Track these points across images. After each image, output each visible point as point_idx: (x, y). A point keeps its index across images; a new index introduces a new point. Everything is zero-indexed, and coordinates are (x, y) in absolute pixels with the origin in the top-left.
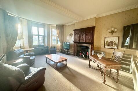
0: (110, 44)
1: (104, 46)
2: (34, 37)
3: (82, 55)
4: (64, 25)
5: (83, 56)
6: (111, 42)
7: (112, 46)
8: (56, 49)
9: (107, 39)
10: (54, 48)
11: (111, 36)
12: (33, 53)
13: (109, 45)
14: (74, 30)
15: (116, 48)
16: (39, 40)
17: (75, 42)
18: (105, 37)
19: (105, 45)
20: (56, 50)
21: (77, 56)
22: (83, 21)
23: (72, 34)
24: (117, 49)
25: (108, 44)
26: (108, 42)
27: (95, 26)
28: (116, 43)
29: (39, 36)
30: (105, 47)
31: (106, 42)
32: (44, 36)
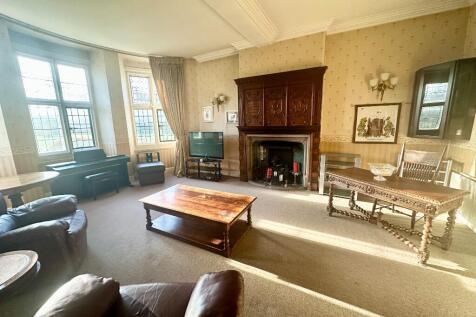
0: (374, 128)
1: (354, 138)
2: (35, 111)
3: (275, 173)
4: (184, 60)
5: (281, 177)
6: (376, 121)
7: (379, 133)
8: (161, 164)
9: (363, 113)
10: (148, 162)
11: (379, 102)
12: (67, 197)
13: (368, 134)
14: (239, 82)
15: (391, 139)
16: (68, 130)
17: (243, 129)
18: (357, 107)
19: (357, 132)
20: (163, 167)
21: (254, 180)
22: (275, 44)
23: (226, 98)
24: (395, 142)
25: (366, 128)
26: (367, 124)
27: (323, 64)
28: (390, 124)
29: (63, 106)
30: (356, 140)
31: (358, 123)
32: (93, 109)
